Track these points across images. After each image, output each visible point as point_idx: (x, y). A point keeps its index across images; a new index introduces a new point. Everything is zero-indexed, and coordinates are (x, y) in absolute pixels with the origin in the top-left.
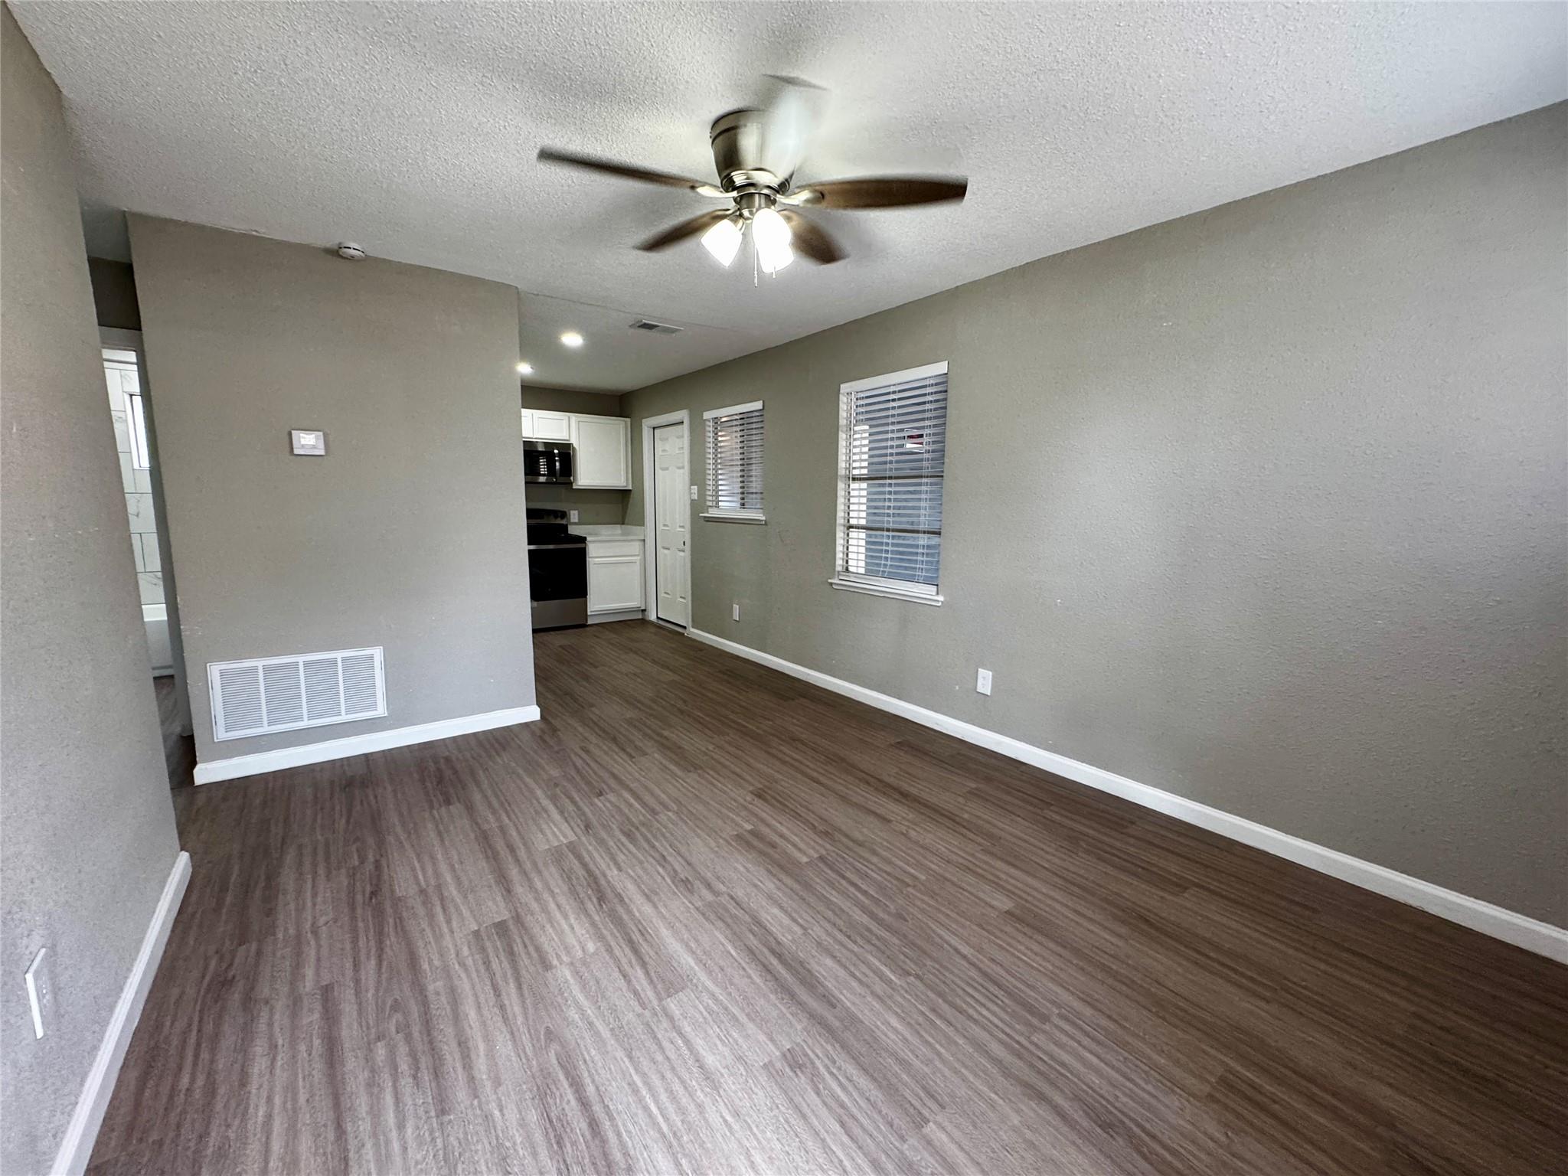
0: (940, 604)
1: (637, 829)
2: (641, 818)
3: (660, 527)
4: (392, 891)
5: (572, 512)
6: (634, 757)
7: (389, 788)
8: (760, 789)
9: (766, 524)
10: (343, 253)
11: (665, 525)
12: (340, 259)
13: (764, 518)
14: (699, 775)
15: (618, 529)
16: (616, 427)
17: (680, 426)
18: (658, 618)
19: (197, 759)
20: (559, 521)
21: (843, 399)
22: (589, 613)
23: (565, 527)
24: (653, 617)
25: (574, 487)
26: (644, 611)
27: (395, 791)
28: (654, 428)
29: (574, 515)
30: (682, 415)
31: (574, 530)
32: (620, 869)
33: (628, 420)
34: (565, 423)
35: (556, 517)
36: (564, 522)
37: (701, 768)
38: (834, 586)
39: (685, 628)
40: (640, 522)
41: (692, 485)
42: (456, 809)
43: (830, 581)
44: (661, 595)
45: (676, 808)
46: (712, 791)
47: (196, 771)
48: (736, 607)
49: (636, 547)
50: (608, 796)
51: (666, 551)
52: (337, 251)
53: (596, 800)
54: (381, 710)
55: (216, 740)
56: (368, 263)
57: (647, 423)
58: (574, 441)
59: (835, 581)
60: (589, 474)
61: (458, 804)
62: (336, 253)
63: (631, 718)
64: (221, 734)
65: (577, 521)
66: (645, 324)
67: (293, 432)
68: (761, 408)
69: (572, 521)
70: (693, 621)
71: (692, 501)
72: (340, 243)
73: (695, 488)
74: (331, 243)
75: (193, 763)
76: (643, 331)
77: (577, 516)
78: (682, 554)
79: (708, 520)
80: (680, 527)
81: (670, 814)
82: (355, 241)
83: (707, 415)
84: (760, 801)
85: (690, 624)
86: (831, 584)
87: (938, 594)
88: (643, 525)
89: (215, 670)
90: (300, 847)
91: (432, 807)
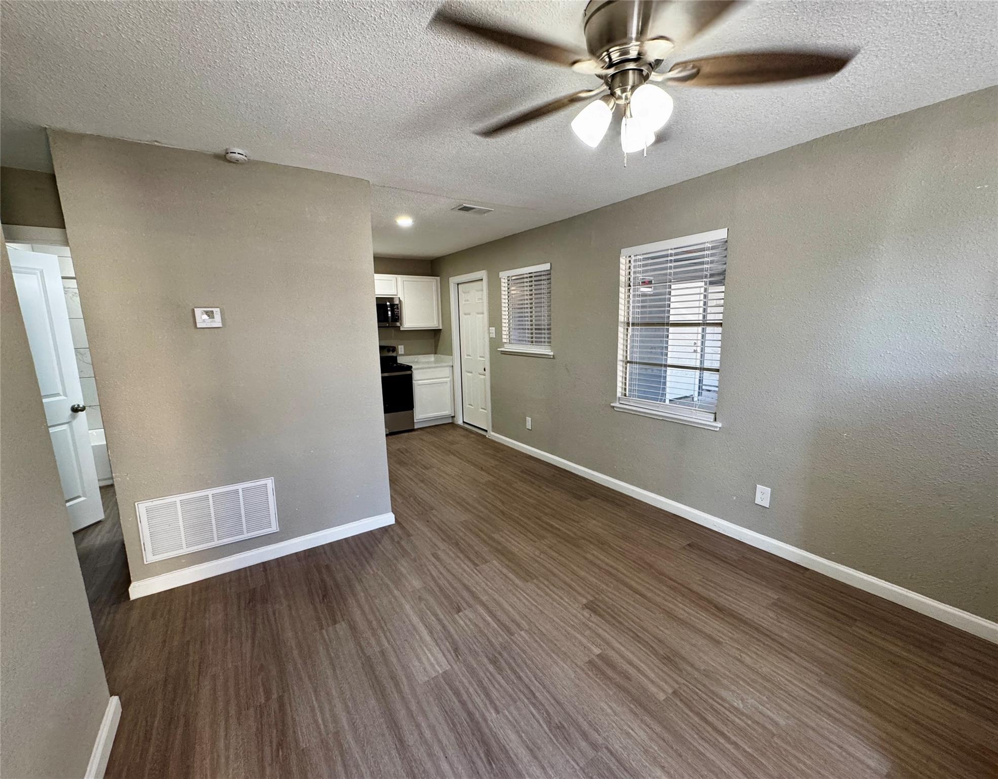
0: (718, 429)
1: (500, 654)
2: (500, 639)
3: (464, 357)
4: (297, 741)
5: (399, 347)
6: (477, 565)
7: (285, 603)
8: (591, 601)
9: (554, 358)
10: (231, 157)
11: (468, 355)
12: (227, 164)
13: (552, 353)
14: (537, 586)
15: (432, 358)
16: (431, 283)
17: (480, 283)
18: (464, 422)
19: (132, 578)
20: (391, 354)
21: (623, 260)
22: (415, 421)
23: (395, 358)
24: (460, 422)
25: (401, 329)
26: (453, 417)
27: (289, 606)
28: (458, 284)
29: (401, 349)
30: (483, 274)
31: (401, 360)
32: (497, 711)
33: (438, 278)
34: (394, 282)
35: (389, 351)
36: (394, 354)
37: (537, 578)
38: (615, 409)
39: (486, 431)
40: (450, 353)
41: (490, 327)
42: (342, 627)
43: (612, 404)
44: (466, 405)
45: (527, 627)
46: (552, 604)
47: (130, 589)
48: (529, 419)
49: (447, 372)
50: (466, 612)
51: (469, 374)
52: (225, 156)
53: (456, 616)
54: (274, 528)
55: (145, 563)
56: (249, 164)
57: (453, 280)
58: (400, 295)
59: (617, 404)
60: (411, 320)
61: (343, 623)
62: (224, 157)
63: (465, 521)
64: (150, 558)
65: (403, 353)
66: (465, 207)
67: (195, 309)
68: (549, 269)
69: (400, 353)
70: (493, 427)
71: (491, 339)
72: (227, 150)
73: (493, 329)
74: (219, 150)
75: (129, 582)
76: (462, 213)
77: (403, 350)
78: (483, 377)
79: (504, 353)
80: (480, 357)
81: (522, 633)
82: (238, 147)
83: (502, 274)
84: (597, 617)
85: (491, 428)
86: (613, 407)
87: (715, 420)
88: (452, 355)
89: (142, 508)
90: (214, 678)
91: (322, 628)
